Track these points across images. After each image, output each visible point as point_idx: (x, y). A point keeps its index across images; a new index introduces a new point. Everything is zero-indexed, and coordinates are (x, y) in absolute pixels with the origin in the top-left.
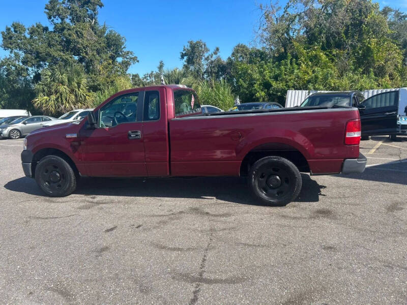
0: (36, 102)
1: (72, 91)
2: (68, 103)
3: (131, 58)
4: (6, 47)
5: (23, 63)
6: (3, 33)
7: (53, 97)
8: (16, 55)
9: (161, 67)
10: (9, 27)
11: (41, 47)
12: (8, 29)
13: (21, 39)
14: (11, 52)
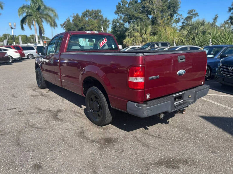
0: (124, 41)
1: (141, 36)
2: (138, 42)
3: (193, 14)
4: (116, 13)
5: (123, 21)
6: (117, 6)
7: (132, 39)
8: (121, 17)
9: (215, 19)
10: (120, 2)
11: (132, 11)
12: (119, 4)
13: (124, 8)
14: (118, 16)
